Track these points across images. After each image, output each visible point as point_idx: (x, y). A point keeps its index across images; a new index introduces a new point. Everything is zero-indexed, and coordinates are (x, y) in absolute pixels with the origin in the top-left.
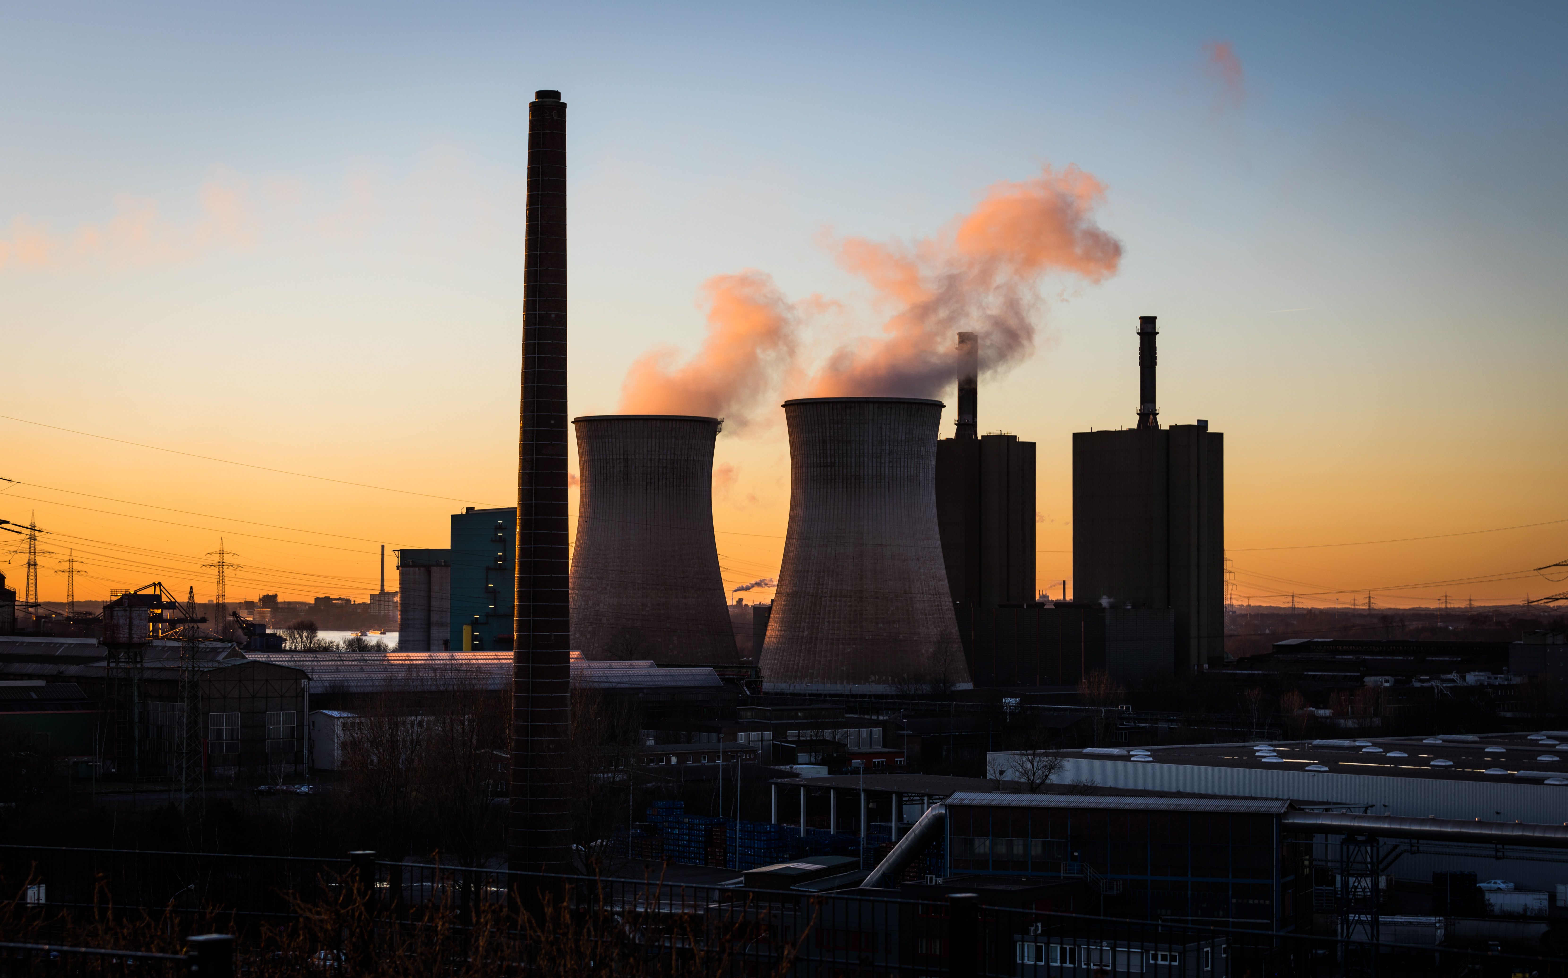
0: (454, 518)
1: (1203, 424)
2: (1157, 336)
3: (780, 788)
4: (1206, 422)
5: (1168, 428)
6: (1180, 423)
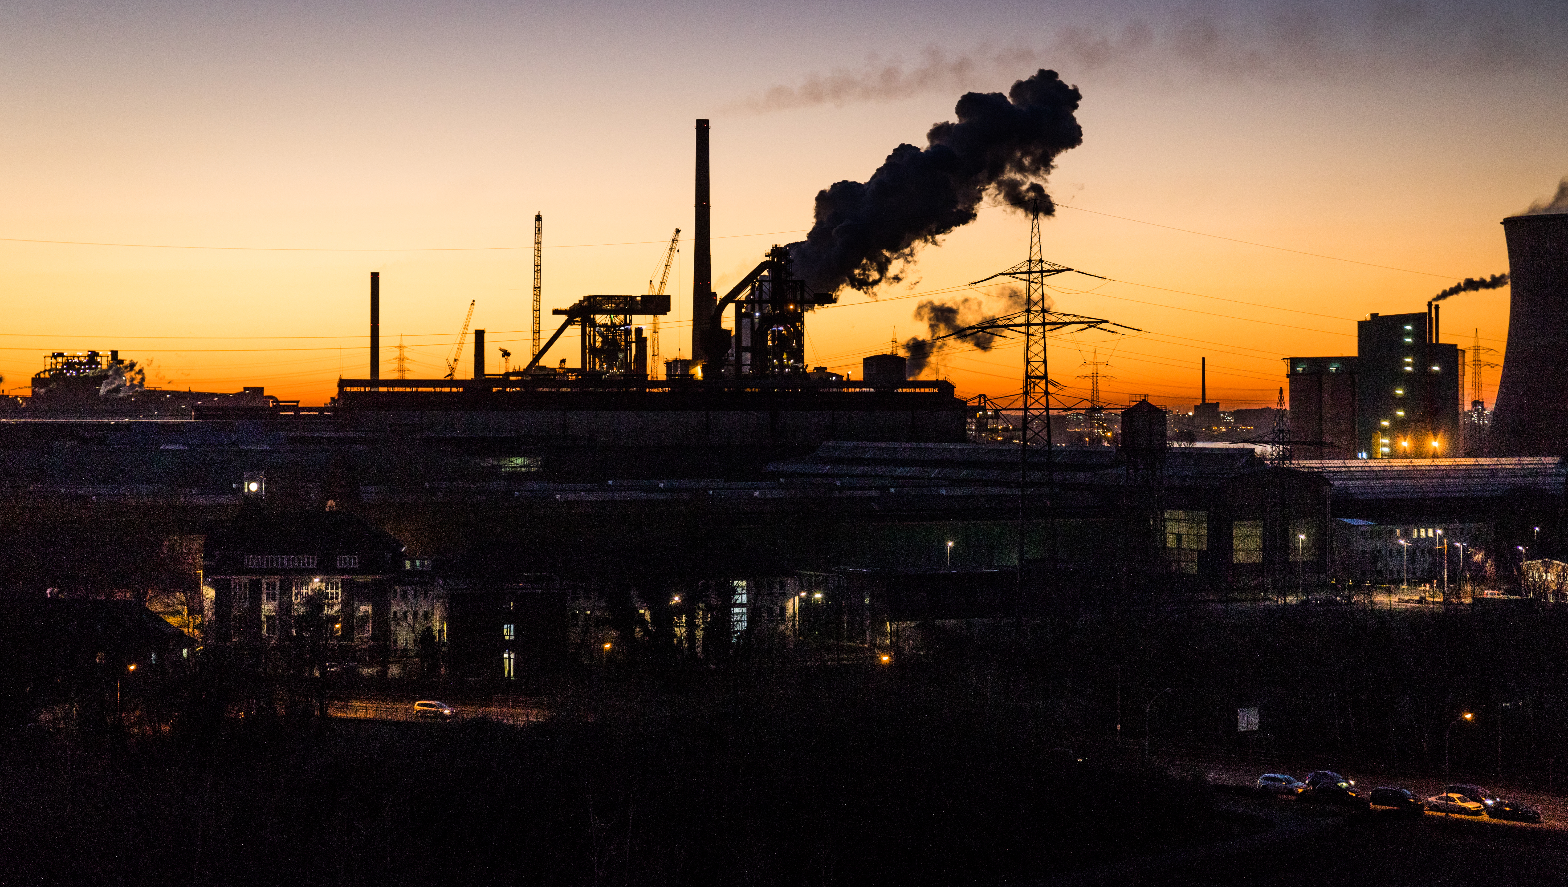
0: (1361, 325)
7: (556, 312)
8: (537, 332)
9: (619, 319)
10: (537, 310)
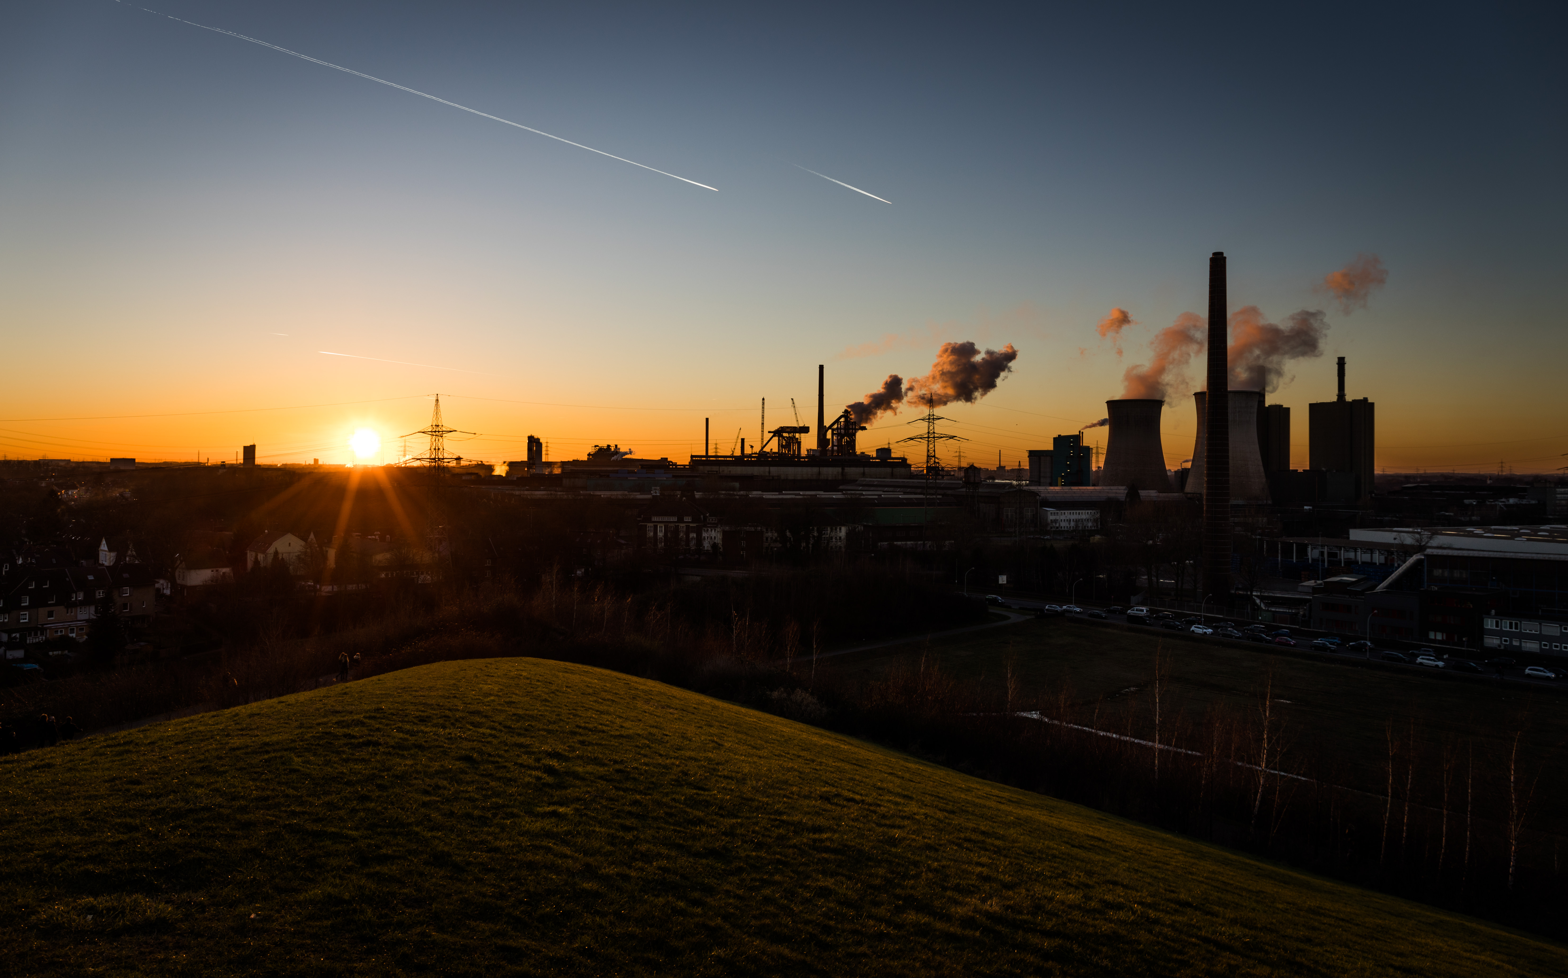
0: (1054, 438)
1: (1366, 399)
2: (1346, 365)
4: (1367, 398)
5: (1351, 401)
6: (1357, 399)
7: (769, 432)
8: (762, 439)
9: (791, 435)
10: (763, 431)
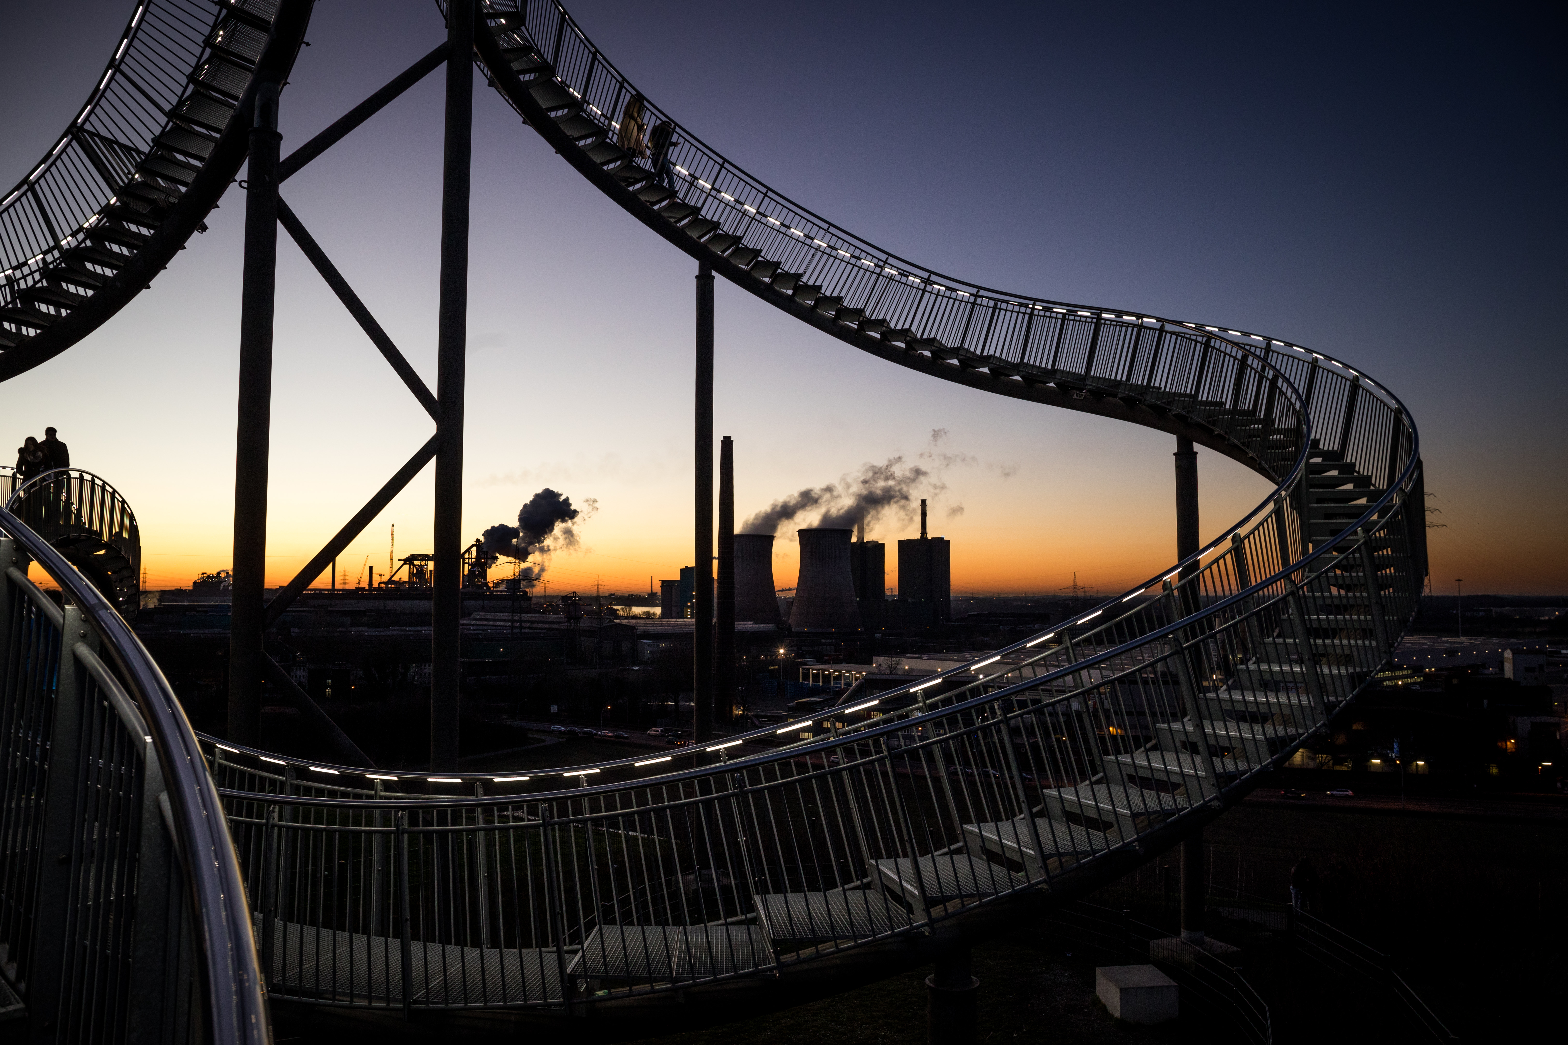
1: (943, 537)
2: (927, 507)
3: (803, 669)
5: (931, 539)
6: (936, 537)
7: (399, 560)
8: (391, 568)
9: (423, 563)
10: (392, 560)
